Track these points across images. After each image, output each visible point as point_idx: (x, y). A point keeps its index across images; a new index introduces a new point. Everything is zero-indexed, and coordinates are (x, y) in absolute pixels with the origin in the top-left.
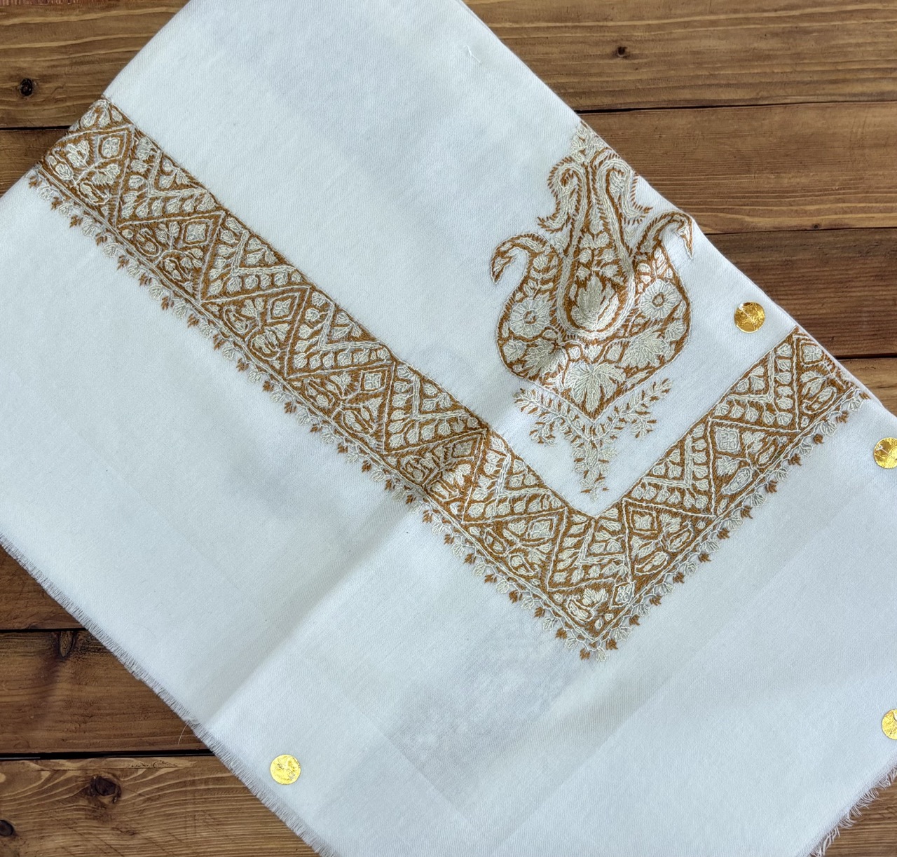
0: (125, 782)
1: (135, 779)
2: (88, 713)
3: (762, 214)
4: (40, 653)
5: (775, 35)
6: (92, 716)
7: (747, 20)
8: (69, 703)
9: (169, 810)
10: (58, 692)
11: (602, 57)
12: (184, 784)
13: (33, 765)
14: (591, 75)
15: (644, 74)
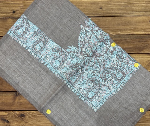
0: (26, 115)
1: (27, 114)
2: (21, 104)
3: (122, 32)
4: (14, 95)
5: (124, 6)
6: (21, 105)
7: (120, 4)
8: (18, 103)
9: (32, 119)
10: (16, 101)
11: (98, 9)
12: (35, 115)
13: (12, 112)
14: (96, 12)
15: (104, 12)
